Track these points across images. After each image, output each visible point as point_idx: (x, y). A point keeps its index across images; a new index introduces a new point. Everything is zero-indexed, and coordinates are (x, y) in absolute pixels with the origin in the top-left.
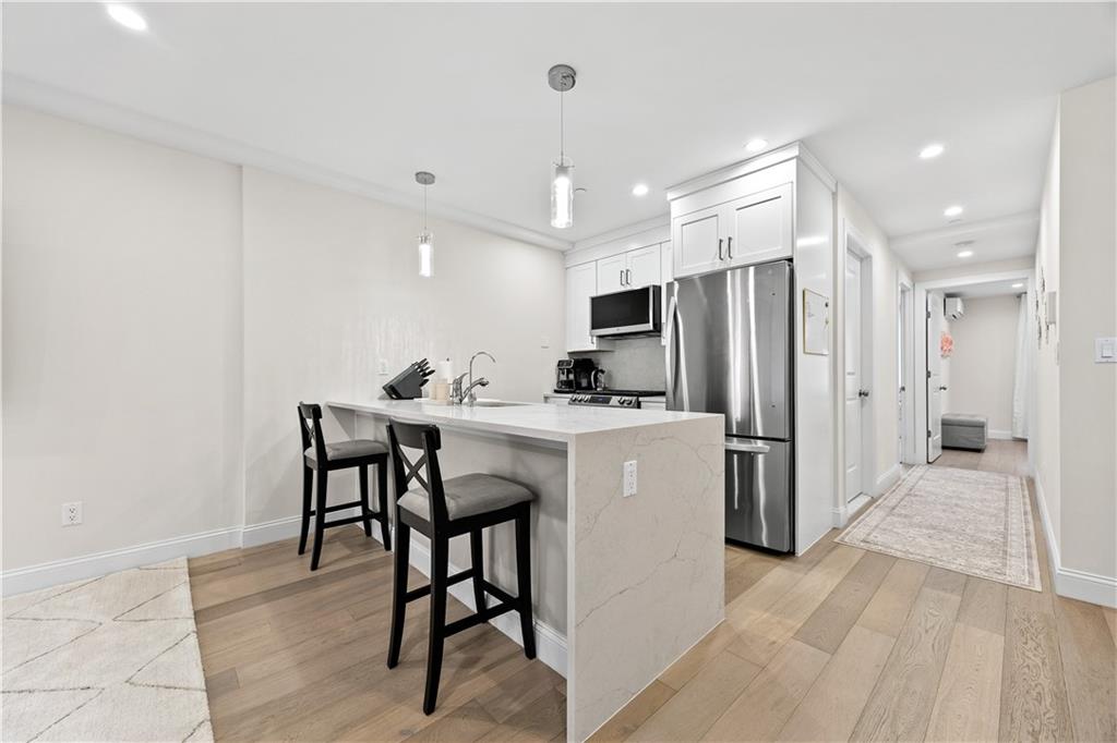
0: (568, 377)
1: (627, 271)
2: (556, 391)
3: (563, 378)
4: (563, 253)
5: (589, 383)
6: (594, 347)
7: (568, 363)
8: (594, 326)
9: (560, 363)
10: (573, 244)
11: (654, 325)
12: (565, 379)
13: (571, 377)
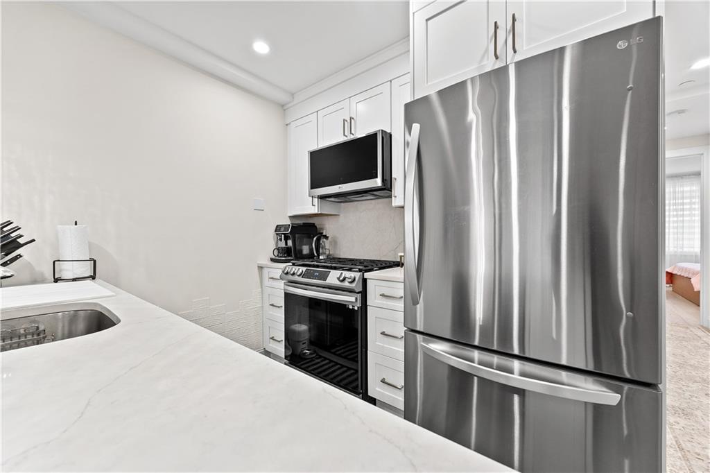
0: (286, 244)
1: (351, 118)
2: (272, 260)
3: (282, 244)
4: (283, 107)
5: (311, 250)
6: (314, 210)
7: (286, 227)
8: (314, 184)
9: (278, 228)
10: (293, 95)
11: (383, 180)
12: (284, 245)
13: (290, 243)
